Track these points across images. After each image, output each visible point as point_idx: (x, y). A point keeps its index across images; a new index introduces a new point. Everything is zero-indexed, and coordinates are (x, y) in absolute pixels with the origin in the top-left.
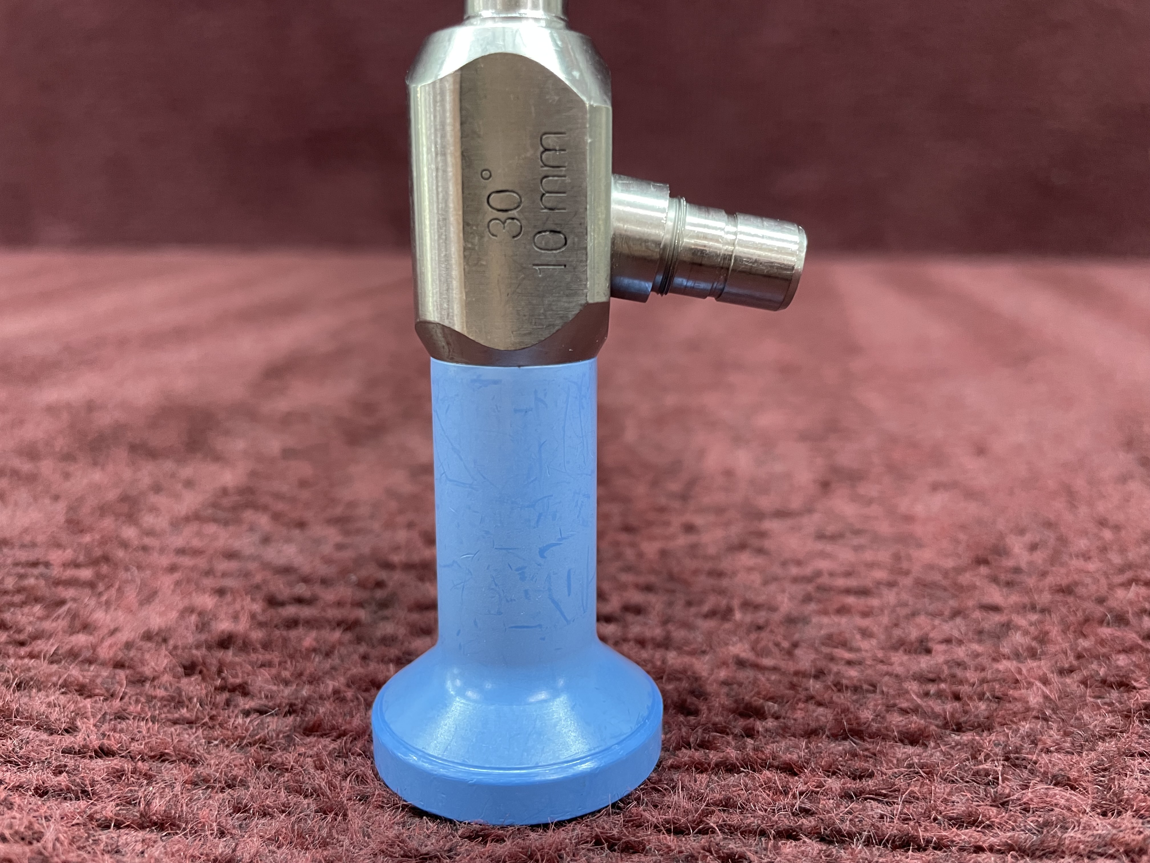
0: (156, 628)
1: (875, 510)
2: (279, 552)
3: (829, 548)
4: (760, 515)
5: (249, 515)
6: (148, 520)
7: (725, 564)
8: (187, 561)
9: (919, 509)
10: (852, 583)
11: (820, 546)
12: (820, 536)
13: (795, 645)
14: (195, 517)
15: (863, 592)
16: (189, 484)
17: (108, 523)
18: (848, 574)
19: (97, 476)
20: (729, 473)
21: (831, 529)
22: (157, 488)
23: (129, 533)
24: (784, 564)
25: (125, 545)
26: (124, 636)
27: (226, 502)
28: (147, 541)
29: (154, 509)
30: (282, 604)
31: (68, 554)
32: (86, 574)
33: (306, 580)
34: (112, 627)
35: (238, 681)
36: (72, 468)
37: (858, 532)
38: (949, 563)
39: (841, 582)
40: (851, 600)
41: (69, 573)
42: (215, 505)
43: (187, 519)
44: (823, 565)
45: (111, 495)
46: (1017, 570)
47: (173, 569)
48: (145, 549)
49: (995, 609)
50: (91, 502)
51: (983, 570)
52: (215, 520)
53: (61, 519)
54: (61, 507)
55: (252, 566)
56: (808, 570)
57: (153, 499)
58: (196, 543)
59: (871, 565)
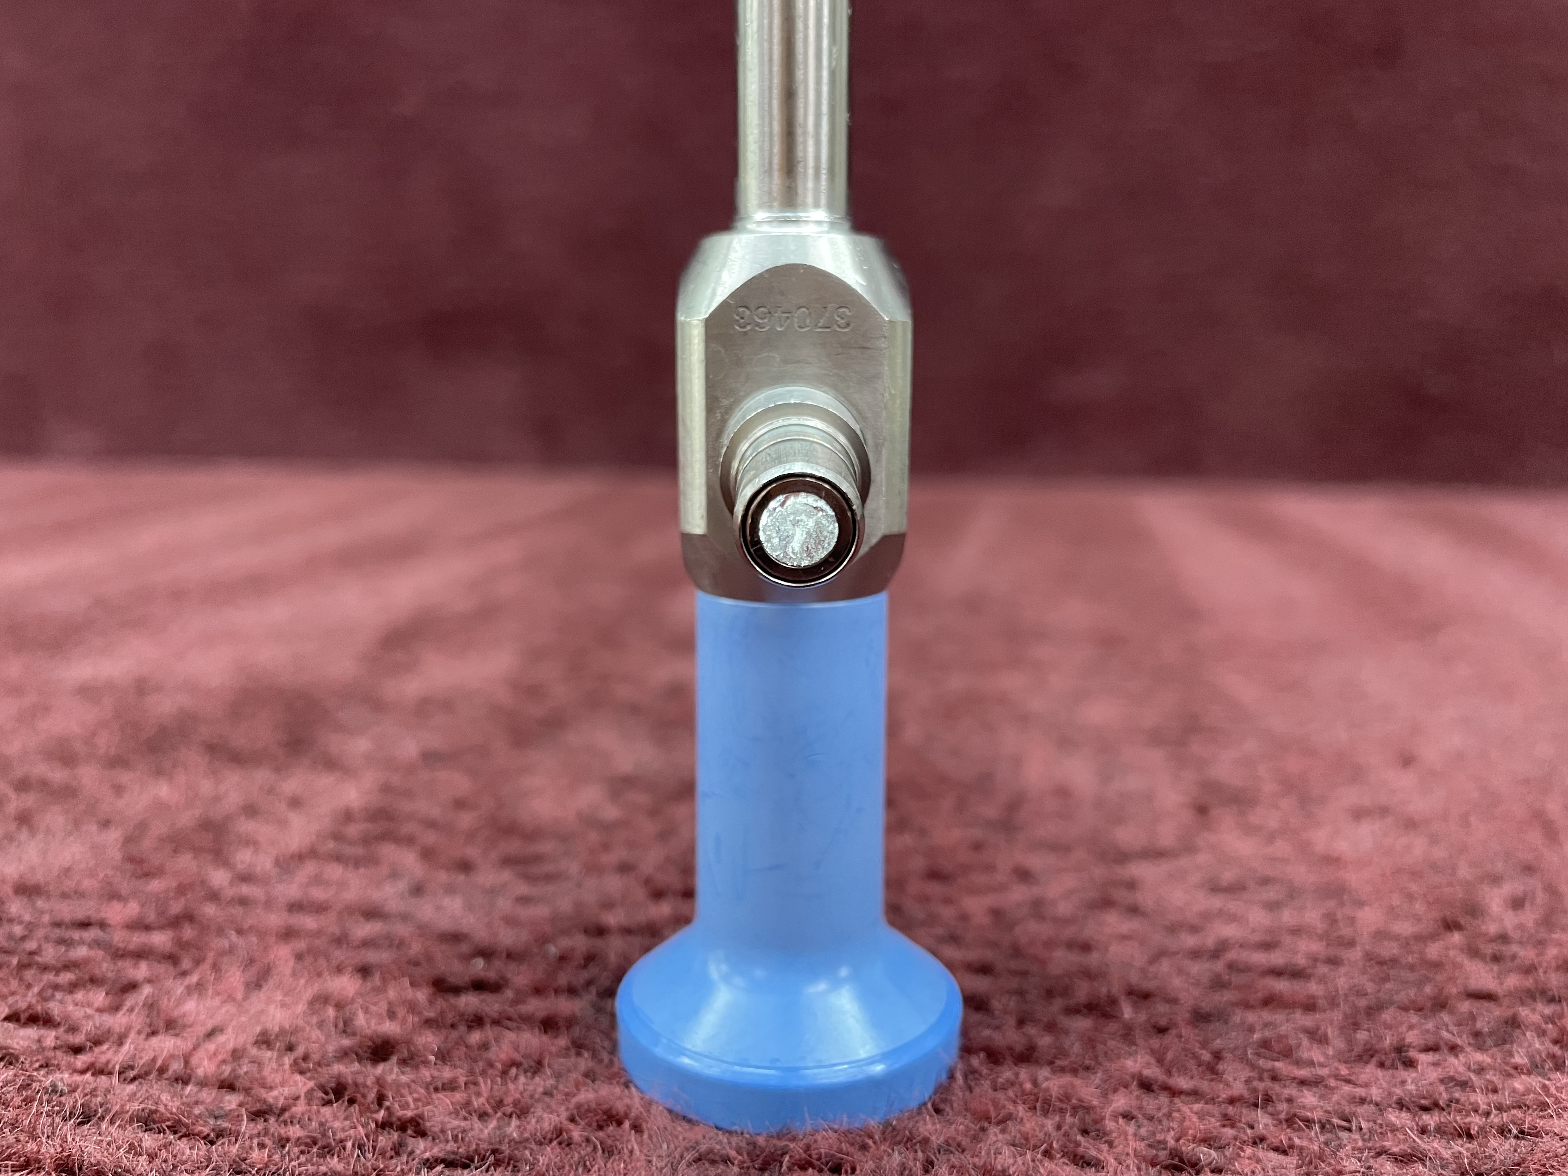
0: (277, 1029)
1: (1282, 848)
2: (439, 908)
3: (1233, 905)
4: (1123, 857)
5: (389, 851)
6: (243, 857)
7: (1090, 930)
8: (309, 922)
9: (1342, 847)
10: (1277, 958)
11: (1216, 902)
12: (1215, 888)
13: (1218, 1056)
14: (311, 854)
15: (1296, 974)
16: (295, 803)
17: (186, 862)
18: (1268, 946)
19: (163, 790)
20: (1063, 792)
21: (1228, 876)
22: (251, 811)
23: (219, 878)
24: (1173, 929)
25: (214, 896)
26: (228, 1040)
27: (353, 830)
28: (245, 890)
29: (250, 842)
30: (456, 990)
31: (133, 909)
32: (160, 939)
33: (486, 953)
34: (209, 1026)
35: (409, 1114)
36: (125, 777)
37: (1266, 881)
38: (1405, 928)
39: (1259, 958)
40: (1282, 986)
41: (137, 939)
42: (337, 837)
43: (300, 857)
44: (1230, 931)
45: (186, 819)
46: (1503, 938)
47: (288, 934)
48: (243, 902)
49: (1487, 997)
50: (159, 828)
51: (1456, 937)
52: (338, 858)
53: (115, 854)
54: (114, 836)
55: (402, 930)
56: (1210, 940)
57: (246, 826)
58: (318, 894)
59: (1297, 931)
